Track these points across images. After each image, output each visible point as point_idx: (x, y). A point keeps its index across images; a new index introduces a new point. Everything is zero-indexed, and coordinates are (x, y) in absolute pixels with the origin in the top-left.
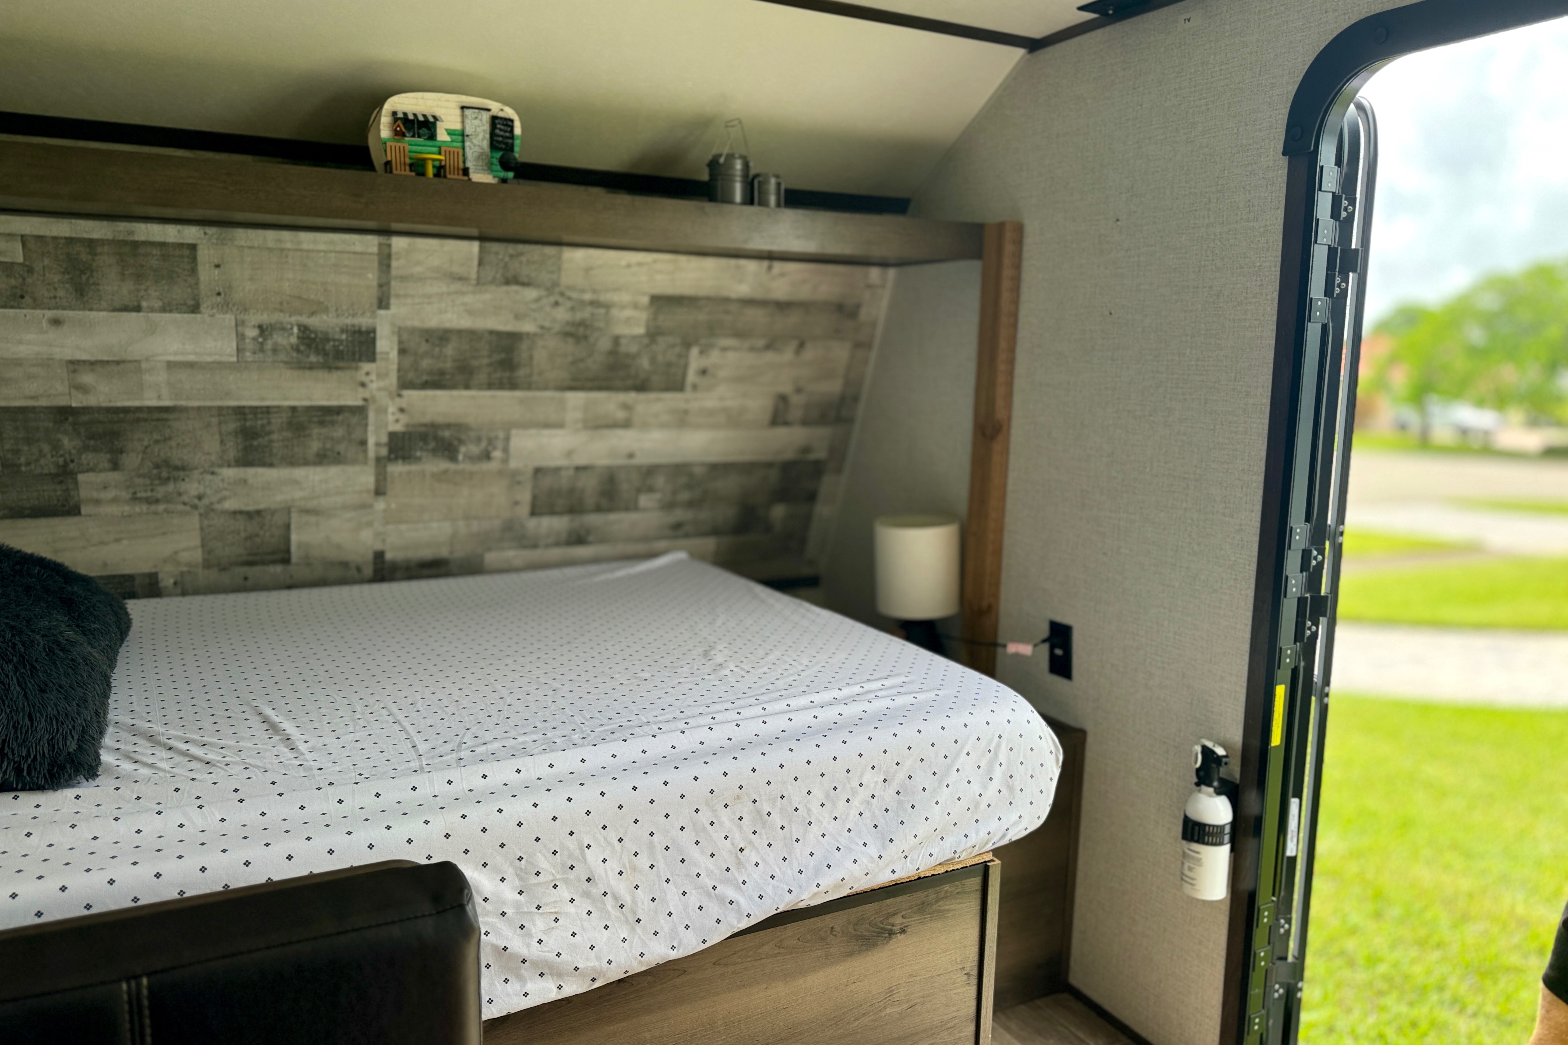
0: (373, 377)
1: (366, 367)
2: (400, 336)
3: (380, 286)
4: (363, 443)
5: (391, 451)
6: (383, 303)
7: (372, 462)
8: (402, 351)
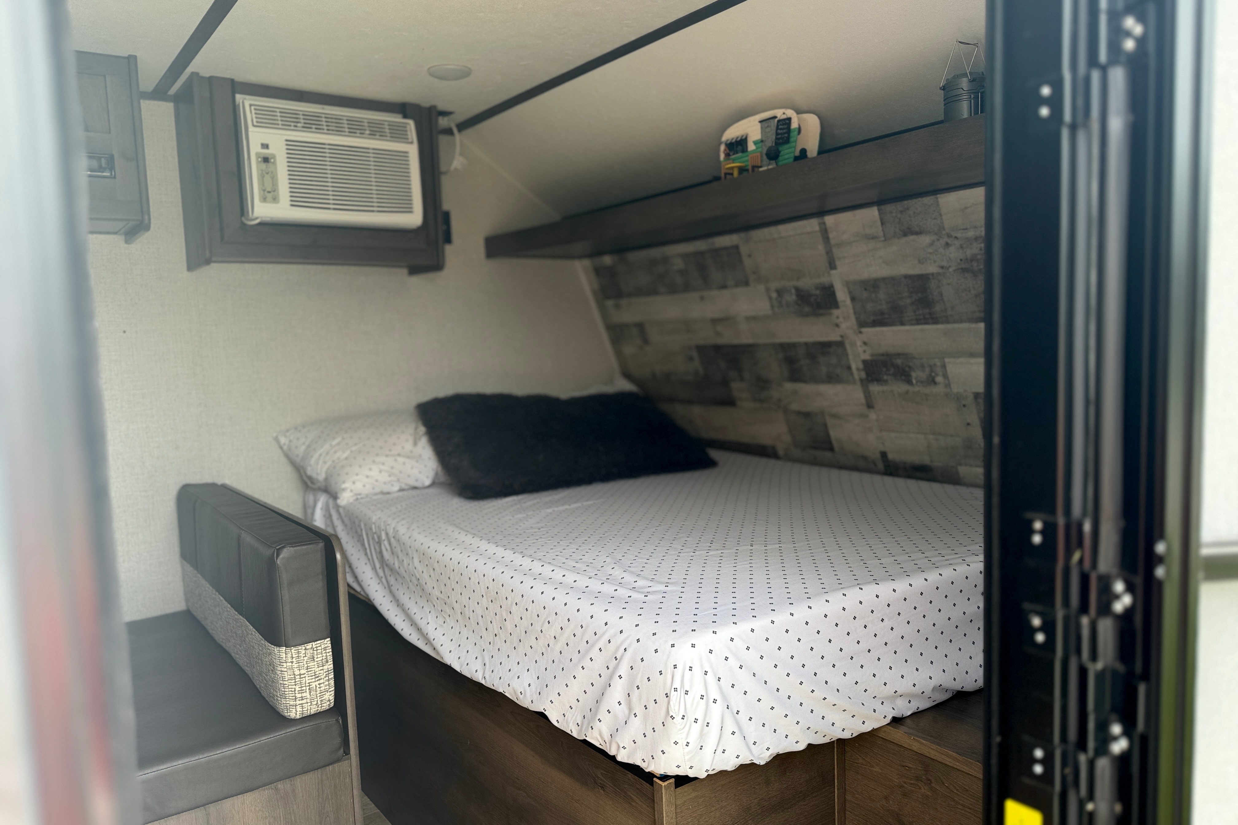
0: (841, 319)
1: (836, 312)
2: (848, 288)
3: (827, 253)
4: (849, 368)
5: (868, 374)
6: (832, 266)
7: (858, 383)
8: (853, 299)
